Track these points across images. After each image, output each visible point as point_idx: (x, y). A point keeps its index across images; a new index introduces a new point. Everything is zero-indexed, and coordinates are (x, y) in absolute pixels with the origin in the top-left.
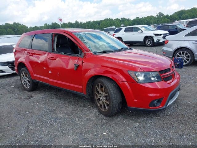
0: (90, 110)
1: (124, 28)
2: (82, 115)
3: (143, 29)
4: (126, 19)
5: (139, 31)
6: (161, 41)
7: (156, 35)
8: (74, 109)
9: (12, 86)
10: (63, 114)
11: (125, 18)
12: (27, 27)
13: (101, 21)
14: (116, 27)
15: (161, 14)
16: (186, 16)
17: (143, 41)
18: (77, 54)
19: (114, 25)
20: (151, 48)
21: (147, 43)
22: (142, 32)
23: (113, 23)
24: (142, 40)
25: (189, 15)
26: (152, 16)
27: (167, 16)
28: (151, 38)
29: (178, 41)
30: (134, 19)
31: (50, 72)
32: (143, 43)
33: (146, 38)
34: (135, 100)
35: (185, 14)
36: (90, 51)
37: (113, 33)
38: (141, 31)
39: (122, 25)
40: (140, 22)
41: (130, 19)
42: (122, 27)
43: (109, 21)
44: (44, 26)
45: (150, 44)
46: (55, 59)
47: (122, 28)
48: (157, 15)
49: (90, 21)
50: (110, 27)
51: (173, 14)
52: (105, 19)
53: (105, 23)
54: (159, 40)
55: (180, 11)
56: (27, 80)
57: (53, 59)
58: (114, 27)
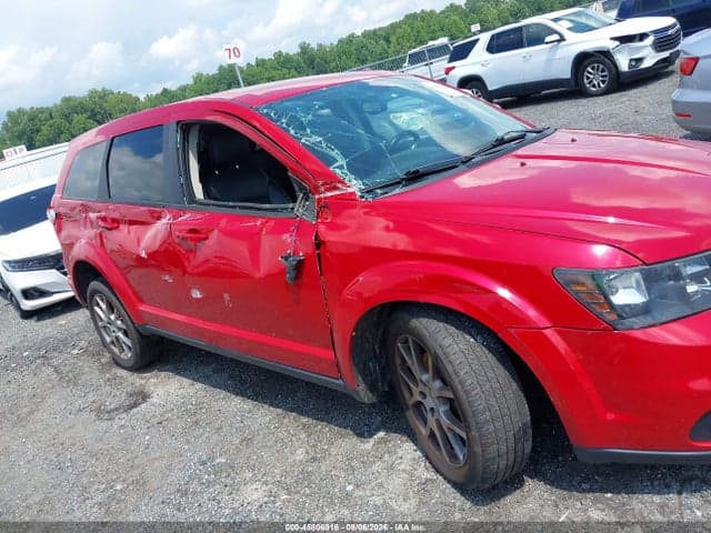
0: (386, 456)
1: (485, 38)
2: (350, 488)
3: (562, 27)
5: (547, 39)
6: (647, 64)
7: (625, 39)
8: (312, 454)
9: (76, 352)
10: (266, 483)
12: (137, 99)
13: (394, 27)
14: (453, 38)
17: (569, 76)
18: (291, 205)
19: (443, 30)
20: (609, 97)
21: (586, 81)
22: (562, 39)
23: (437, 27)
24: (566, 73)
28: (604, 56)
31: (196, 293)
32: (573, 83)
33: (582, 60)
36: (342, 182)
37: (441, 63)
38: (556, 37)
39: (475, 27)
42: (475, 34)
44: (191, 82)
45: (603, 82)
46: (206, 238)
47: (478, 40)
50: (431, 43)
52: (406, 16)
53: (409, 30)
54: (640, 60)
56: (120, 329)
57: (197, 235)
58: (443, 40)
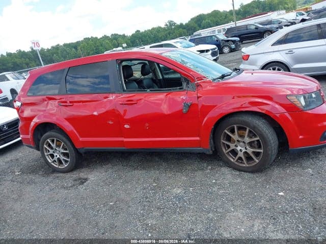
2: (213, 181)
3: (178, 45)
4: (120, 35)
7: (202, 51)
9: (17, 173)
11: (117, 34)
15: (171, 23)
16: (207, 23)
25: (211, 21)
26: (160, 27)
27: (181, 24)
29: (264, 53)
30: (133, 35)
31: (127, 126)
34: (301, 137)
35: (205, 20)
36: (205, 77)
40: (143, 37)
41: (126, 35)
43: (92, 41)
46: (136, 103)
48: (167, 25)
49: (58, 45)
51: (189, 22)
55: (198, 16)
56: (62, 153)
57: (131, 102)
